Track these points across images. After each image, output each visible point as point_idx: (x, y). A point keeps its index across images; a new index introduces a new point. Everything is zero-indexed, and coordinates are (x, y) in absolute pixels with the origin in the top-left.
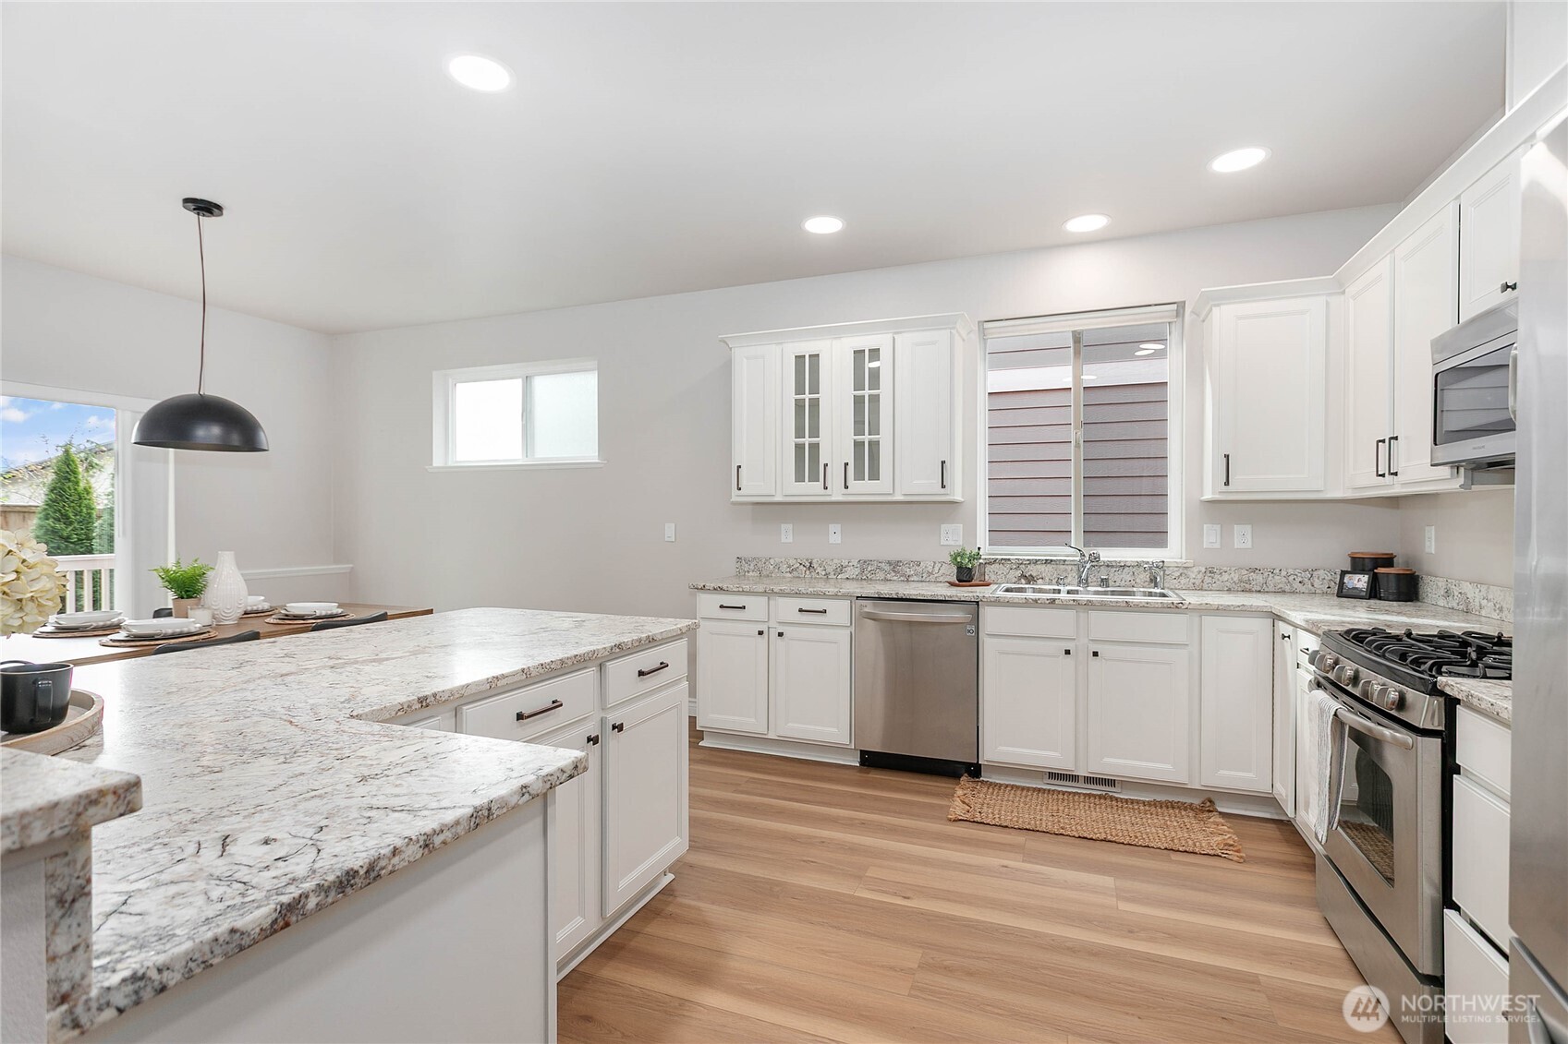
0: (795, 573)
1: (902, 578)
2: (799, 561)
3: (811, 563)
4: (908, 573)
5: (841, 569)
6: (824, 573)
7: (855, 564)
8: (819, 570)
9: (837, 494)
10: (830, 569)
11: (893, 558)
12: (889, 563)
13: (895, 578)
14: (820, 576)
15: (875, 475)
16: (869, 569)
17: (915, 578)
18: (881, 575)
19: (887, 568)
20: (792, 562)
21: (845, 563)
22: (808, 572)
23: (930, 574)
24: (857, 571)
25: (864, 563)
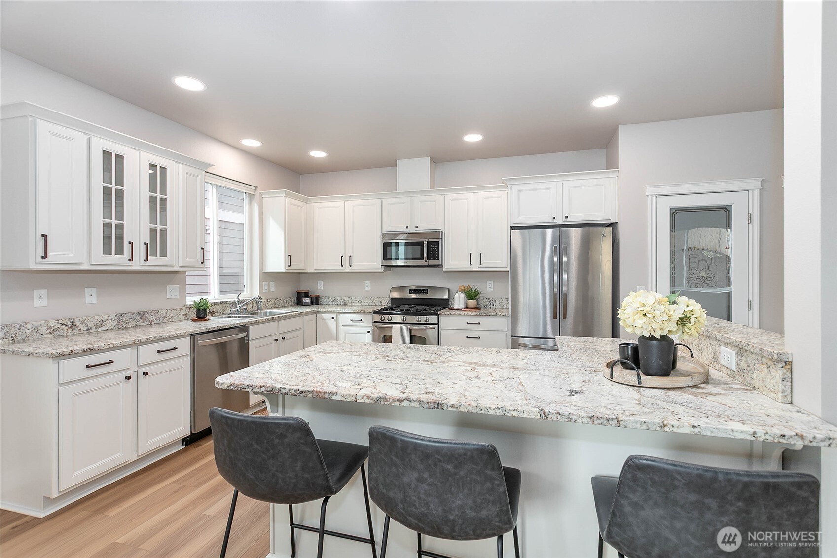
0: (57, 333)
1: (147, 323)
2: (61, 321)
3: (73, 322)
4: (152, 319)
5: (102, 323)
6: (86, 328)
7: (113, 318)
8: (81, 327)
9: (138, 265)
10: (91, 325)
11: (141, 309)
12: (139, 314)
13: (143, 323)
14: (83, 331)
15: (164, 253)
16: (124, 320)
17: (156, 322)
18: (133, 323)
19: (137, 317)
20: (52, 323)
21: (105, 318)
22: (70, 330)
23: (164, 317)
24: (115, 323)
25: (120, 316)
